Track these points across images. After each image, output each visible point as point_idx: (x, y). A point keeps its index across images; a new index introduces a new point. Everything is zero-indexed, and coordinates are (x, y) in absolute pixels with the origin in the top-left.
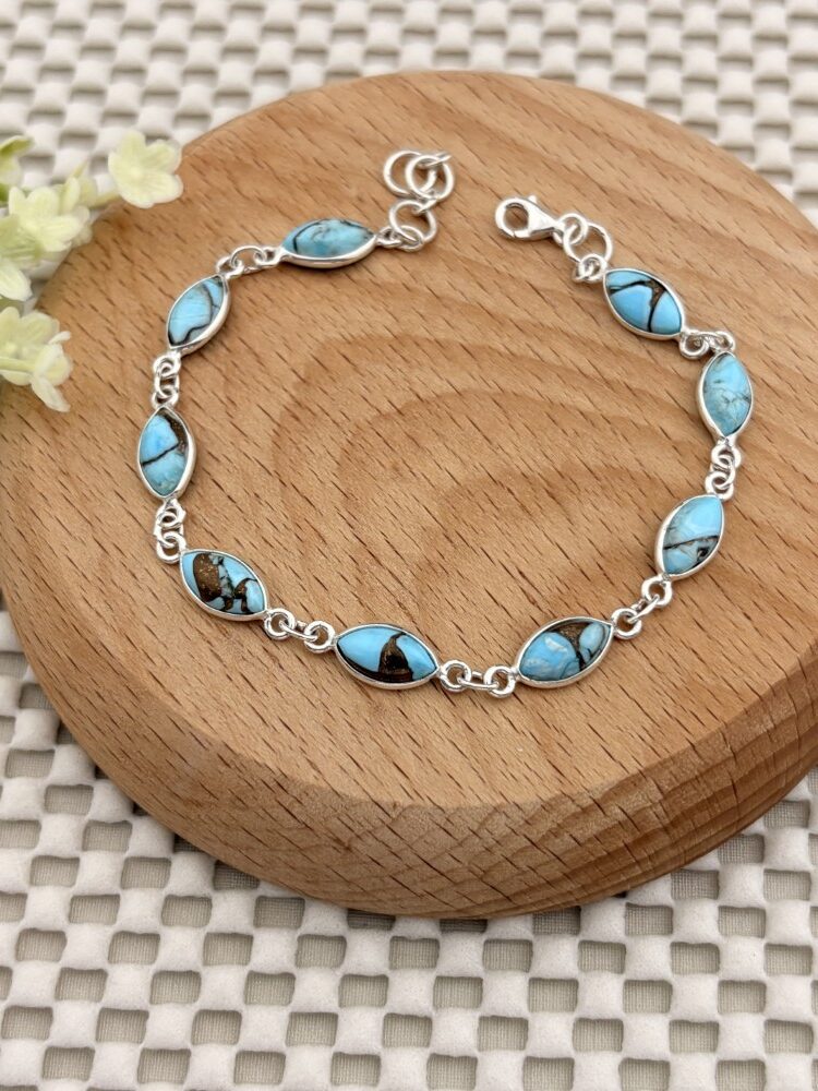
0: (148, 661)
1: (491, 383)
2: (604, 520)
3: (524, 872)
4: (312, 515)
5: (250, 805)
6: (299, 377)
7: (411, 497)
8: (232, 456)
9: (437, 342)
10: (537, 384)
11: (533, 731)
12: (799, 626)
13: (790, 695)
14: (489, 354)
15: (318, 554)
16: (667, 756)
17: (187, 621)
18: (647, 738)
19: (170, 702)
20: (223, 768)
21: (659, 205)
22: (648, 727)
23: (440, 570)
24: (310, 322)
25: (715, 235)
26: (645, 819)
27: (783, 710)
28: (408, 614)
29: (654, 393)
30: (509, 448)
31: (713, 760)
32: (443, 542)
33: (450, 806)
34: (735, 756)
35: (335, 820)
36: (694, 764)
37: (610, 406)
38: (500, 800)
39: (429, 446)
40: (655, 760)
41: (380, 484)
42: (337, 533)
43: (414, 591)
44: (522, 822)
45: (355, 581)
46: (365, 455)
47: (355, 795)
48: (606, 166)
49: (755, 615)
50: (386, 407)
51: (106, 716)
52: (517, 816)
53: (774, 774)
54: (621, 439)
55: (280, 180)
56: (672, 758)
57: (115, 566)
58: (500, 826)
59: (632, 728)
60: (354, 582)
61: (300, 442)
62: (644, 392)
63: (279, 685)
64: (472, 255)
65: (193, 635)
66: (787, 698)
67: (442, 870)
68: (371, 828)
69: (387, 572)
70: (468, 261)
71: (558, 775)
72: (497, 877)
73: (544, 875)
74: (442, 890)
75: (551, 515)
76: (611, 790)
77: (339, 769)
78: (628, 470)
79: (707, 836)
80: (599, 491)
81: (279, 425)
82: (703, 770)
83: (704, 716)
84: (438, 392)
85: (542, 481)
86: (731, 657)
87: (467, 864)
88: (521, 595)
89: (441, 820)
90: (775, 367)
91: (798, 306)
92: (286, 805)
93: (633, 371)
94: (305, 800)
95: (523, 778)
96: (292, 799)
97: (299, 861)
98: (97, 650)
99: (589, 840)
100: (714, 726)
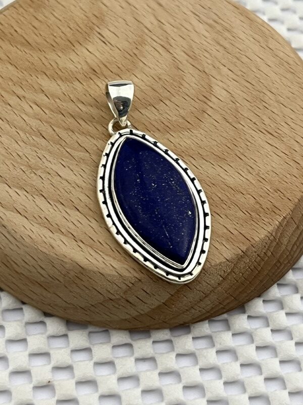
24: (207, 137)
29: (52, 113)
41: (165, 73)
46: (174, 83)
50: (167, 102)
54: (66, 94)
60: (170, 38)
62: (57, 113)
88: (105, 36)
93: (60, 122)
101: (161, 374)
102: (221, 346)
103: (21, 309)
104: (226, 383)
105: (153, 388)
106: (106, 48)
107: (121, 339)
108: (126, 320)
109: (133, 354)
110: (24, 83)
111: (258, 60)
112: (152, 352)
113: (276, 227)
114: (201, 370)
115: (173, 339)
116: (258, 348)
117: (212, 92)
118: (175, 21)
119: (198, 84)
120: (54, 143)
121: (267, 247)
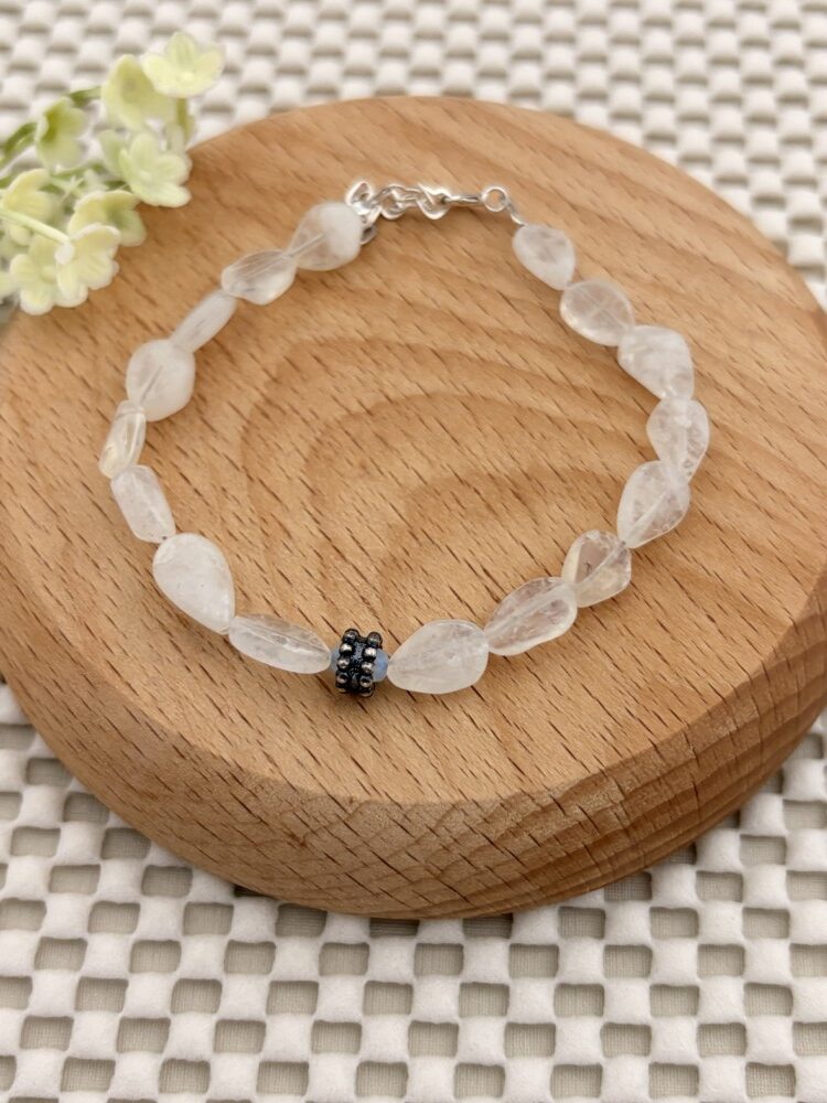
0: (106, 650)
1: (461, 387)
2: (571, 522)
3: (482, 873)
4: (277, 511)
5: (203, 797)
6: (270, 376)
7: (378, 495)
8: (201, 451)
9: (408, 346)
10: (507, 389)
11: (495, 729)
13: (753, 698)
14: (459, 359)
15: (282, 548)
16: (628, 756)
17: (148, 612)
18: (608, 736)
19: (126, 692)
20: (178, 760)
21: (629, 224)
22: (610, 726)
23: (404, 566)
24: (284, 324)
25: (683, 253)
26: (606, 819)
27: (747, 713)
28: (372, 610)
29: (621, 400)
30: (477, 449)
31: (676, 762)
32: (408, 539)
33: (408, 802)
34: (697, 759)
35: (290, 815)
36: (656, 765)
37: (577, 411)
38: (458, 797)
39: (397, 445)
40: (617, 760)
42: (302, 528)
44: (481, 820)
45: (320, 576)
47: (310, 789)
48: (576, 184)
49: (719, 617)
50: (355, 407)
51: (62, 704)
52: (475, 814)
53: (736, 777)
54: (588, 442)
55: (259, 190)
56: (634, 758)
57: (77, 556)
58: (457, 824)
59: (595, 729)
61: (269, 439)
62: (610, 399)
63: (239, 677)
64: (444, 264)
65: (154, 625)
66: (751, 701)
67: (399, 869)
68: (327, 824)
69: (351, 567)
70: (442, 270)
71: (519, 773)
72: (454, 877)
73: (502, 875)
74: (399, 888)
75: (517, 515)
76: (571, 789)
77: (296, 763)
78: (594, 474)
79: (668, 839)
80: (565, 493)
81: (249, 422)
82: (665, 771)
83: (667, 717)
84: (408, 393)
85: (508, 482)
86: (696, 660)
87: (423, 862)
89: (398, 817)
90: (741, 378)
91: (763, 321)
92: (240, 798)
93: (601, 379)
94: (260, 794)
95: (483, 776)
96: (247, 793)
97: (253, 856)
98: (56, 638)
99: (549, 840)
100: (677, 727)
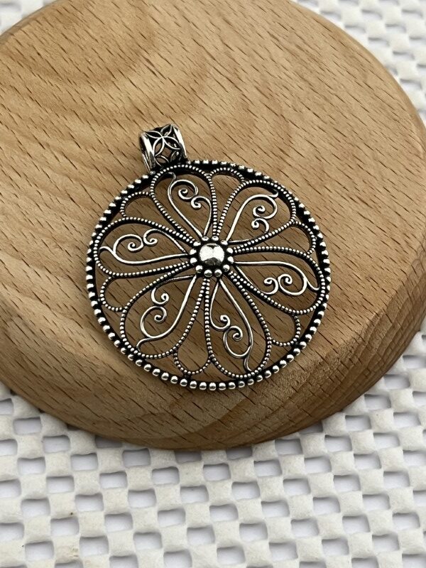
12: (13, 50)
41: (231, 116)
43: (208, 66)
46: (242, 130)
60: (239, 70)
88: (154, 63)
101: (213, 507)
102: (290, 474)
103: (38, 419)
104: (294, 521)
105: (203, 525)
106: (155, 80)
107: (164, 461)
108: (170, 439)
109: (178, 481)
110: (48, 125)
111: (353, 102)
112: (203, 479)
113: (366, 327)
114: (263, 503)
115: (230, 463)
116: (337, 477)
117: (291, 145)
118: (246, 45)
119: (274, 133)
120: (85, 208)
121: (353, 352)
